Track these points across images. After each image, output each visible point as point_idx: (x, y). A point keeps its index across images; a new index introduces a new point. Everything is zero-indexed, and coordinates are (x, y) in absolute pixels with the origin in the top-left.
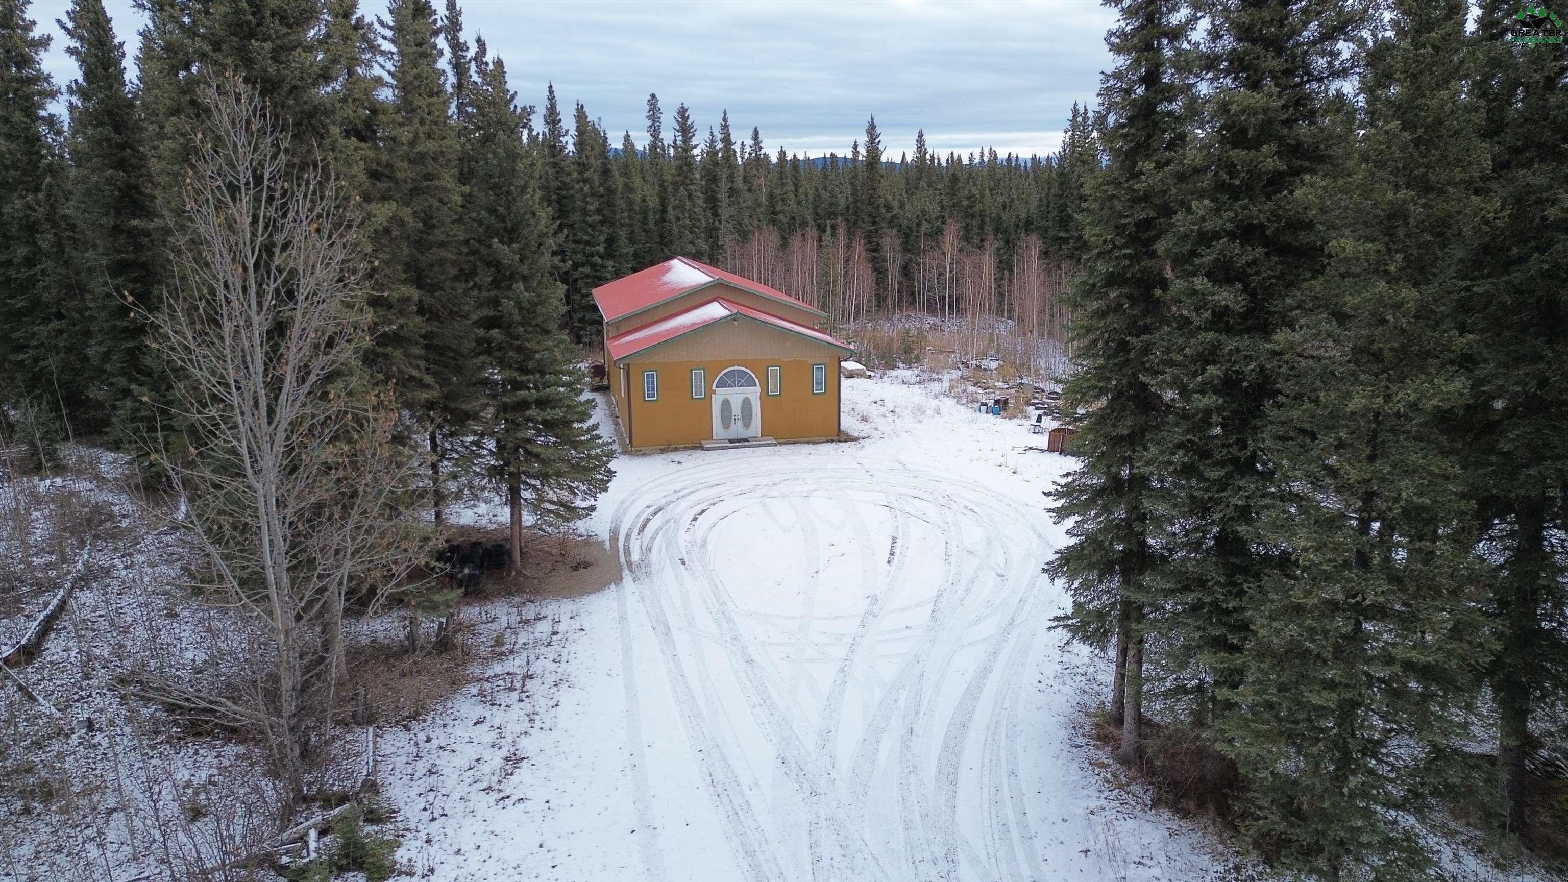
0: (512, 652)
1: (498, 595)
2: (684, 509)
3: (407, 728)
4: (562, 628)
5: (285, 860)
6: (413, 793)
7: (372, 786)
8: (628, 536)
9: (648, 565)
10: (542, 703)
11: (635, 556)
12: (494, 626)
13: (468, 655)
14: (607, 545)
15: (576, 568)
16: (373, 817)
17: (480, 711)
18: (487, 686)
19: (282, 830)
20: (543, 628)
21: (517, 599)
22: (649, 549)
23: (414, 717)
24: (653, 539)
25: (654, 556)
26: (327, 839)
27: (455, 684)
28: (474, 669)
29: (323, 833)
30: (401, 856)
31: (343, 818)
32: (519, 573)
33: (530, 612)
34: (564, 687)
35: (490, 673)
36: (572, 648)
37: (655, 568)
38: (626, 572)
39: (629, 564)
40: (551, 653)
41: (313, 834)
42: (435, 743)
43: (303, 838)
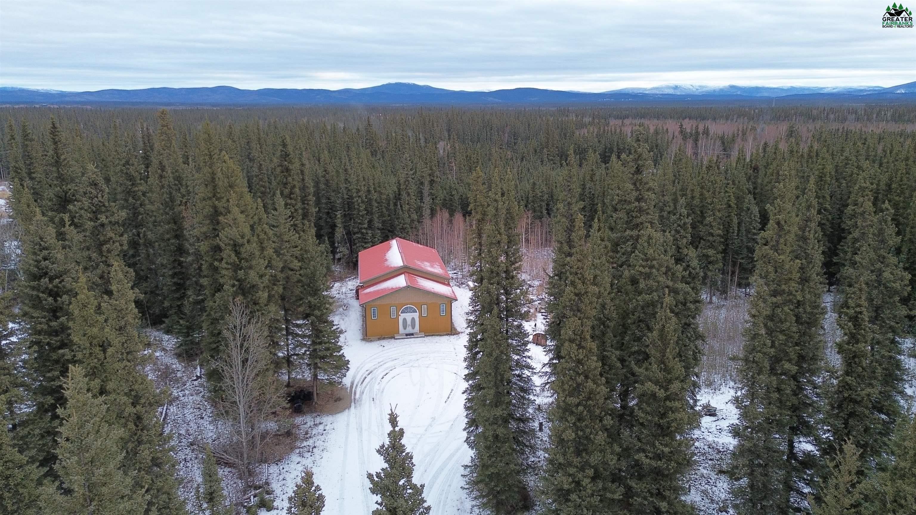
0: (310, 437)
1: (308, 412)
2: (380, 373)
3: (277, 464)
4: (327, 428)
5: (246, 504)
6: (279, 486)
7: (267, 484)
8: (357, 385)
9: (361, 401)
10: (318, 457)
11: (357, 396)
12: (306, 426)
13: (296, 438)
14: (349, 391)
15: (336, 401)
16: (268, 493)
17: (299, 459)
18: (301, 450)
19: (244, 495)
20: (321, 427)
21: (315, 415)
22: (363, 393)
23: (279, 460)
24: (365, 387)
25: (364, 396)
26: (256, 499)
27: (292, 449)
28: (298, 444)
29: (255, 497)
30: (275, 504)
31: (260, 493)
32: (316, 403)
33: (318, 420)
34: (325, 451)
35: (303, 445)
36: (329, 436)
37: (363, 402)
38: (353, 404)
39: (355, 399)
40: (322, 438)
41: (252, 497)
42: (285, 470)
43: (249, 498)
